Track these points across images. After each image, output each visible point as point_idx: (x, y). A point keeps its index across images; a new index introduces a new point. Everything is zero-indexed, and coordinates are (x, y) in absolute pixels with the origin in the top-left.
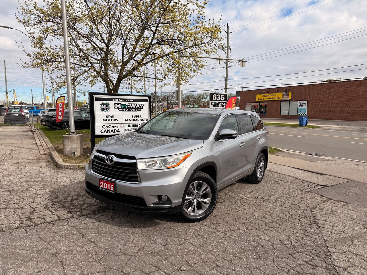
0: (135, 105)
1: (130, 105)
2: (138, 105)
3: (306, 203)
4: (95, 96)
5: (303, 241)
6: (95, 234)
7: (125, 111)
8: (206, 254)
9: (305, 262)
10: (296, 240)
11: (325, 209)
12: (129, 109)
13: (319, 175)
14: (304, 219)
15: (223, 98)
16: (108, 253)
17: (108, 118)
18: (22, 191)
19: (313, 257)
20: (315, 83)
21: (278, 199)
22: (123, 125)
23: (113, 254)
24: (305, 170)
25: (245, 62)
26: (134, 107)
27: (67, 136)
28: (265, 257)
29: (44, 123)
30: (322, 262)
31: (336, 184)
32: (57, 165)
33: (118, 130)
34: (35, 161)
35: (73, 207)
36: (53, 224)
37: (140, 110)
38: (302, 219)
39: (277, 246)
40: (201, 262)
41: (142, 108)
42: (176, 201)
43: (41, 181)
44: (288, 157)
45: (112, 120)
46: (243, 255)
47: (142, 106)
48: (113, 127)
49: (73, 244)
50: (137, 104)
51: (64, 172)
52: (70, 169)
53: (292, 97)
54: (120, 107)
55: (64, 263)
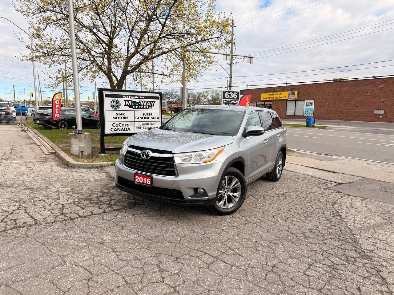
0: (146, 102)
1: (141, 102)
2: (149, 102)
3: (326, 198)
4: (105, 93)
5: (330, 230)
6: (134, 226)
7: (136, 108)
8: (245, 241)
9: (336, 246)
10: (323, 229)
11: (344, 203)
12: (140, 106)
13: (333, 174)
14: (327, 212)
15: (235, 96)
16: (153, 241)
17: (118, 116)
18: (43, 189)
19: (342, 242)
20: (322, 82)
21: (299, 195)
22: (133, 123)
23: (158, 242)
24: (319, 169)
25: (253, 58)
26: (145, 105)
27: (74, 135)
28: (299, 243)
29: (38, 122)
30: (351, 246)
31: (352, 181)
32: (68, 164)
33: (129, 128)
34: (42, 160)
35: (101, 203)
36: (88, 218)
37: (151, 108)
38: (325, 212)
39: (308, 234)
40: (242, 247)
41: (153, 106)
42: (212, 194)
43: (57, 180)
44: (301, 156)
45: (122, 118)
46: (279, 242)
47: (152, 104)
48: (123, 125)
49: (117, 235)
50: (147, 101)
51: (78, 171)
52: (83, 168)
53: (298, 96)
54: (130, 105)
55: (115, 250)
